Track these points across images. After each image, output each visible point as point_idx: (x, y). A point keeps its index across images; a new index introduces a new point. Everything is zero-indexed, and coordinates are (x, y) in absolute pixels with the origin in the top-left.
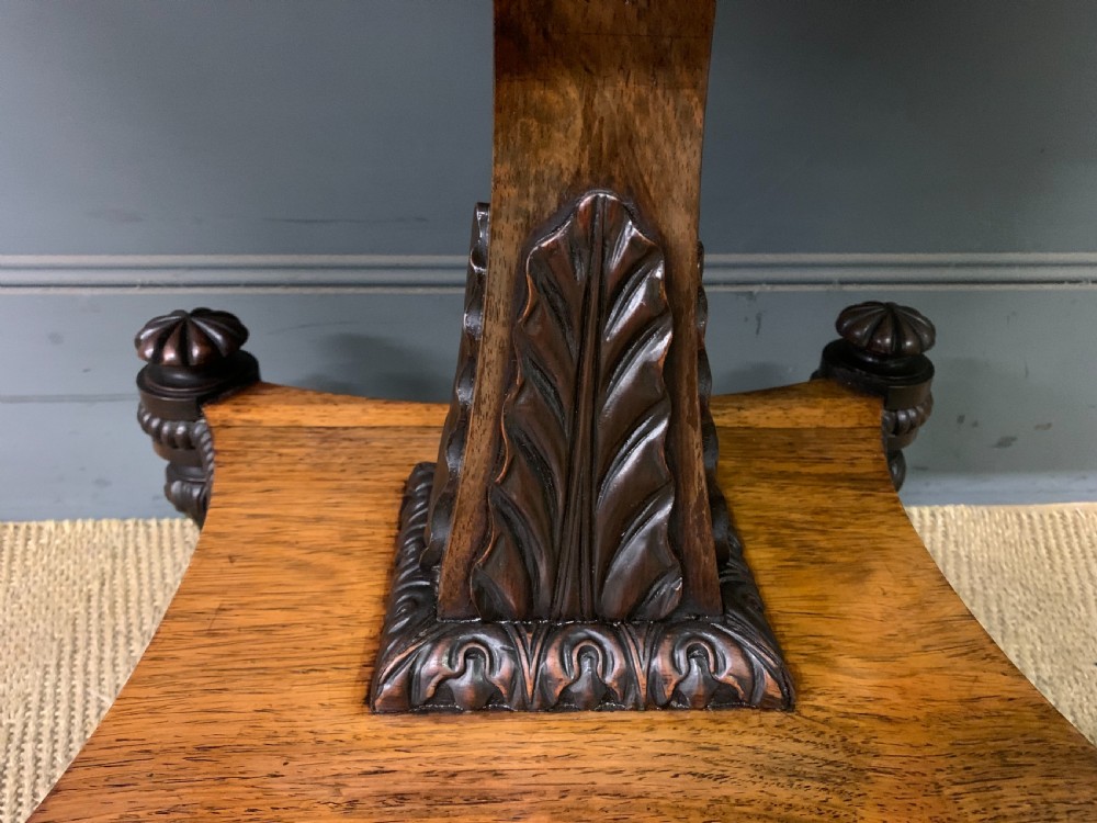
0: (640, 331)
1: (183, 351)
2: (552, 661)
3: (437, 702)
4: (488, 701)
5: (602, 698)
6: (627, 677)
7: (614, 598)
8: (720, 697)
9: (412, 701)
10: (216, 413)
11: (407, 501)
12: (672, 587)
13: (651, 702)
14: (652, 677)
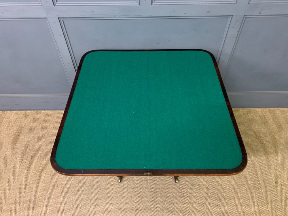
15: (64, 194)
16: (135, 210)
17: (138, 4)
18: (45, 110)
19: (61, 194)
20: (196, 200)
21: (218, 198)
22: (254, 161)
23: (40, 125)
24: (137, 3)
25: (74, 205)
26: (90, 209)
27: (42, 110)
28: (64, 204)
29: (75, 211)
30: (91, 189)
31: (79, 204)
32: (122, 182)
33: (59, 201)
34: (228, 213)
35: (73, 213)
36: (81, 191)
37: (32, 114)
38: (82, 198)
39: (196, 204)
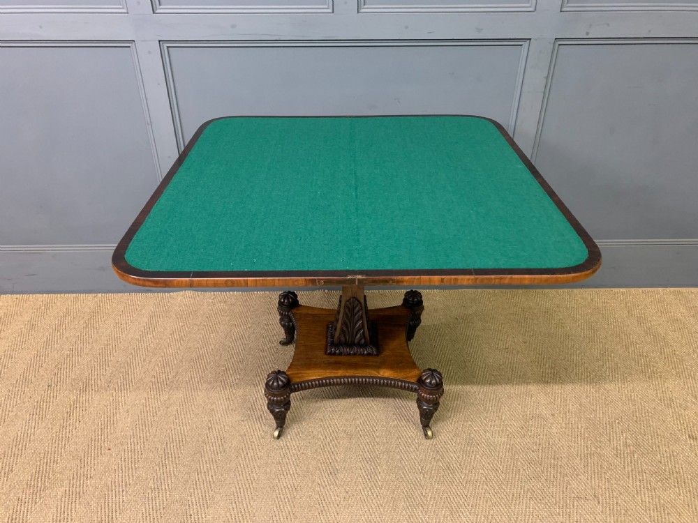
0: (358, 311)
1: (288, 300)
2: (348, 350)
3: (335, 354)
4: (340, 354)
5: (355, 354)
6: (357, 351)
7: (356, 341)
8: (369, 354)
9: (331, 354)
10: (294, 311)
11: (328, 328)
12: (363, 341)
13: (360, 355)
14: (360, 351)
15: (123, 465)
16: (317, 502)
17: (330, 11)
18: (96, 292)
19: (116, 467)
20: (484, 479)
21: (543, 473)
22: (626, 392)
23: (81, 322)
24: (328, 8)
25: (150, 491)
26: (194, 500)
27: (90, 292)
28: (121, 490)
29: (151, 507)
30: (198, 454)
31: (163, 488)
32: (282, 438)
33: (110, 483)
34: (573, 506)
35: (144, 510)
36: (170, 459)
37: (62, 302)
38: (172, 475)
39: (485, 487)
